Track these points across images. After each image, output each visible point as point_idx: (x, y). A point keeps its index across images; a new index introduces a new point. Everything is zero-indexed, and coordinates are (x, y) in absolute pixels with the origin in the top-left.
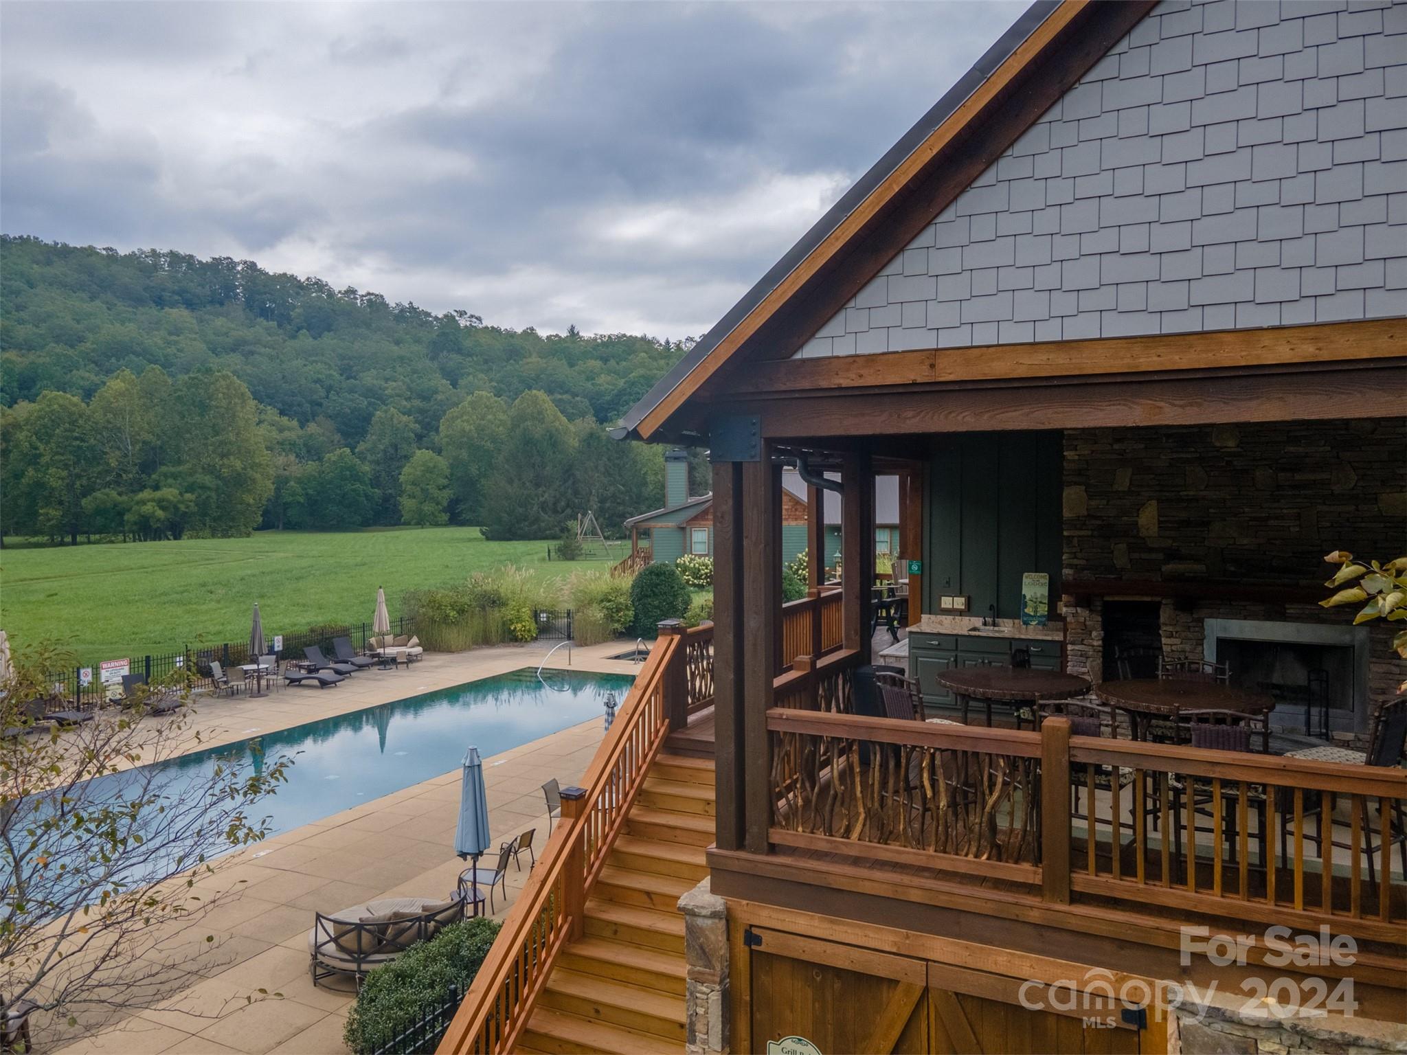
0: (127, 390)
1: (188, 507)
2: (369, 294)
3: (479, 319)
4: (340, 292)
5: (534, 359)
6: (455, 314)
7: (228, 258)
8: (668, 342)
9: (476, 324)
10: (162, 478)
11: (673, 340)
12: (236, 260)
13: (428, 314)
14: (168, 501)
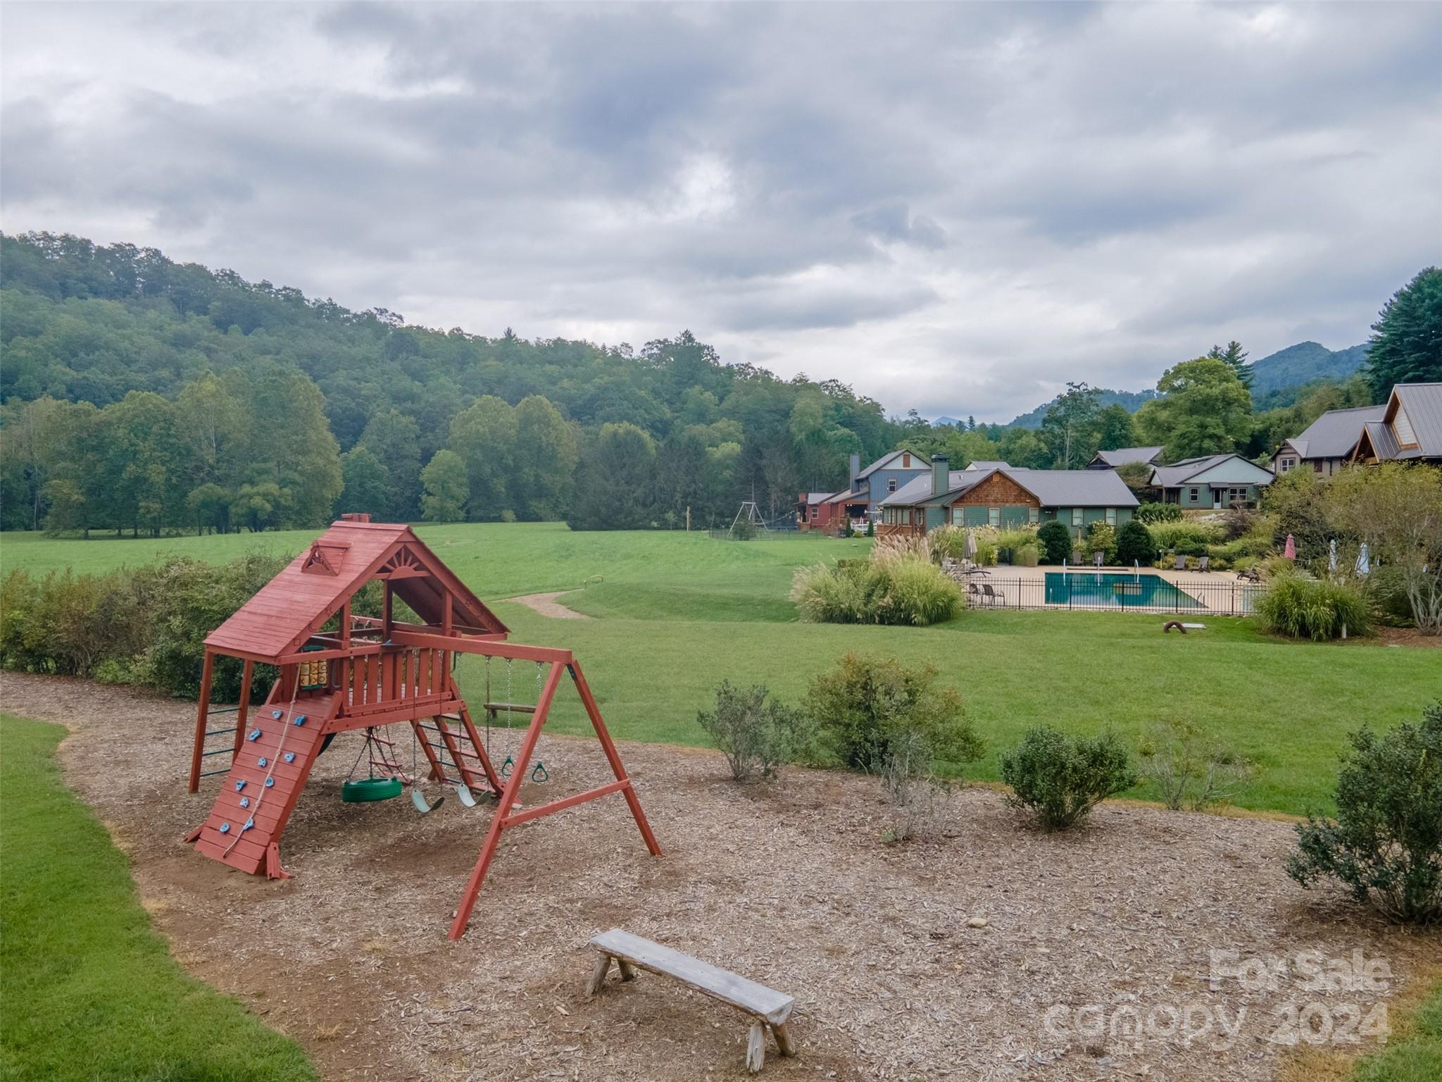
0: (218, 391)
1: (286, 500)
2: (285, 288)
3: (400, 318)
4: (255, 286)
5: (492, 362)
6: (375, 312)
7: (129, 245)
8: (604, 347)
9: (397, 323)
10: (255, 474)
11: (608, 346)
12: (139, 247)
13: (347, 312)
14: (272, 494)
